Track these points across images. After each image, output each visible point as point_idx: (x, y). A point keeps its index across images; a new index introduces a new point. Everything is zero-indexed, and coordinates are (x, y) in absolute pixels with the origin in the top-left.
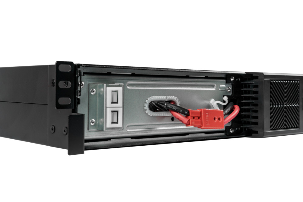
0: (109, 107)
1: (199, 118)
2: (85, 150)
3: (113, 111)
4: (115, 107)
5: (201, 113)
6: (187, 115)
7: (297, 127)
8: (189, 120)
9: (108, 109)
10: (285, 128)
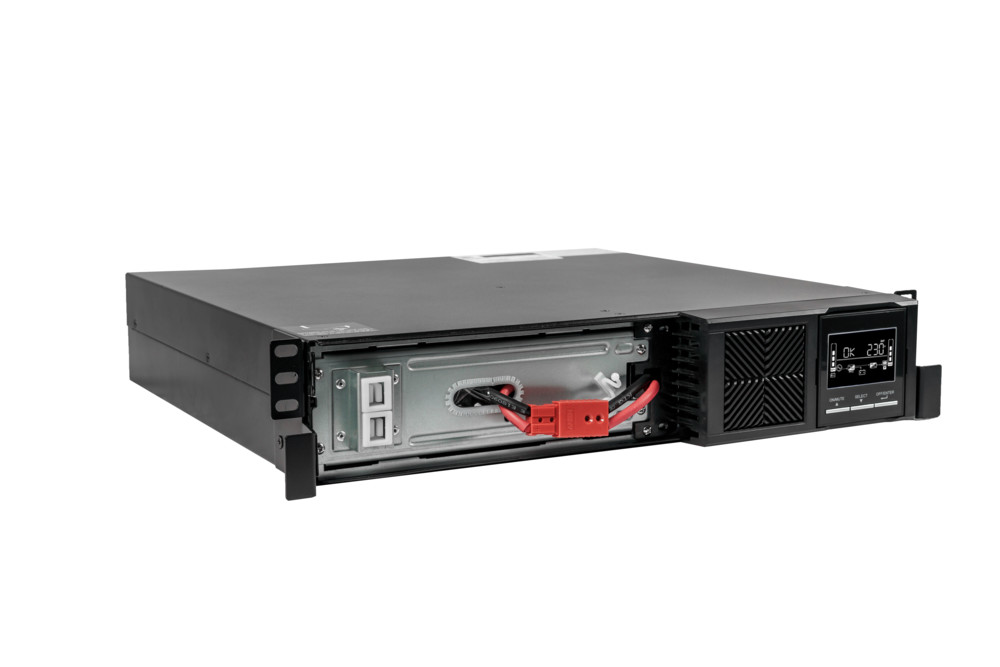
0: (367, 411)
1: (552, 420)
2: (318, 484)
3: (375, 420)
4: (378, 411)
5: (556, 410)
6: (528, 415)
7: (799, 420)
8: (530, 425)
9: (364, 416)
10: (765, 425)
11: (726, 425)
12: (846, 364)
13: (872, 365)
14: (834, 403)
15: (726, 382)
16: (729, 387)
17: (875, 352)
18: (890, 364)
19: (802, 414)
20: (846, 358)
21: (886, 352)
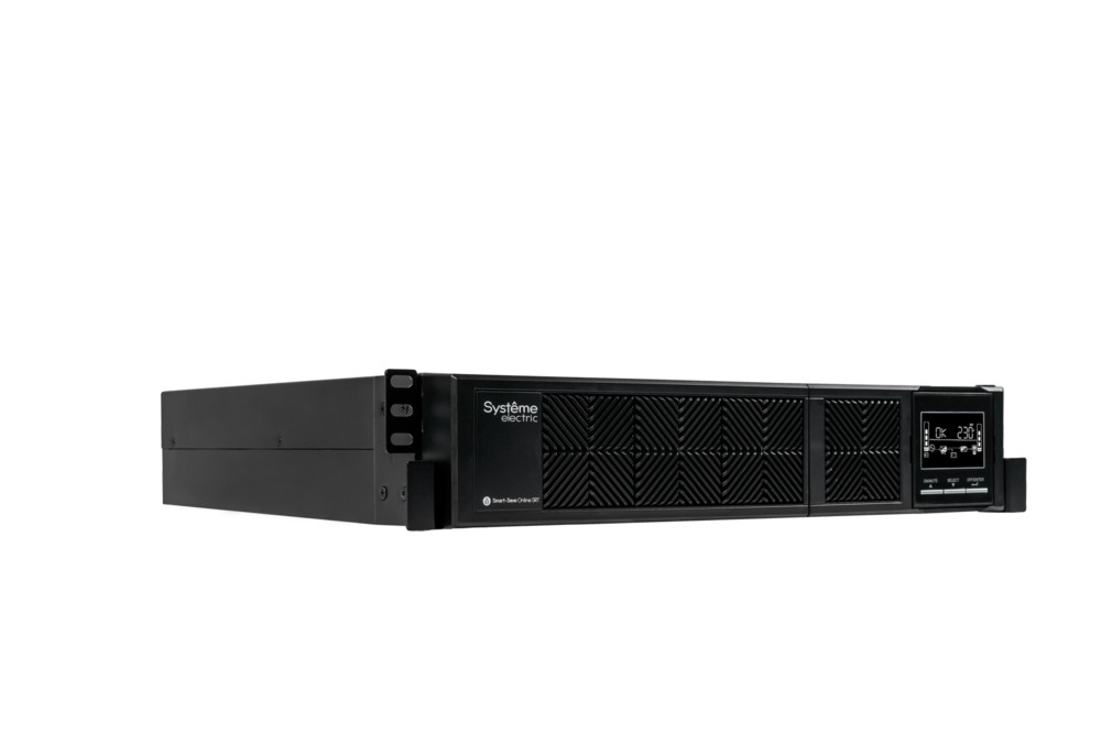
10: (864, 500)
11: (827, 495)
12: (938, 444)
13: (963, 449)
14: (929, 484)
15: (826, 451)
16: (830, 456)
17: (965, 435)
18: (980, 450)
19: (899, 492)
20: (938, 438)
21: (975, 437)
